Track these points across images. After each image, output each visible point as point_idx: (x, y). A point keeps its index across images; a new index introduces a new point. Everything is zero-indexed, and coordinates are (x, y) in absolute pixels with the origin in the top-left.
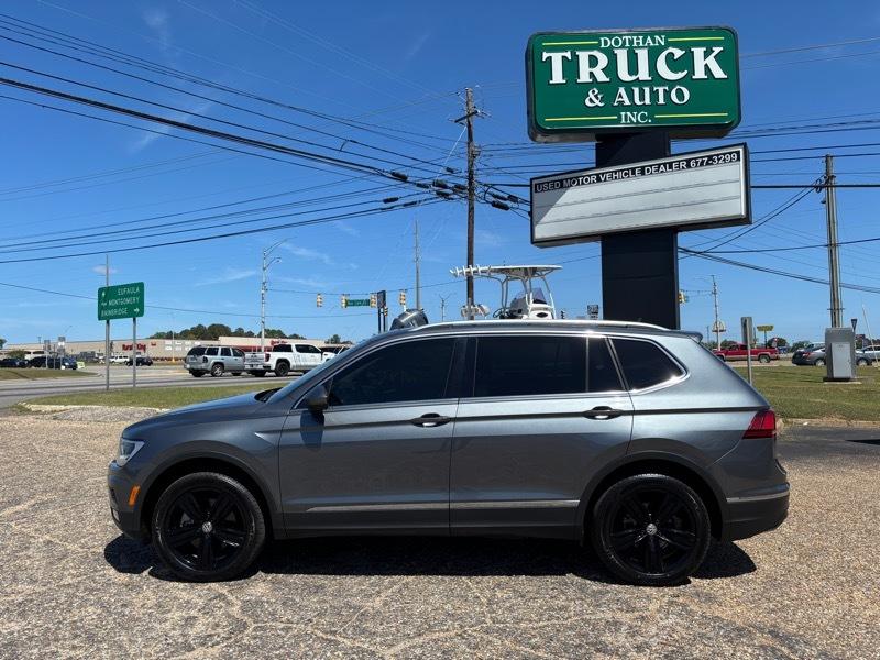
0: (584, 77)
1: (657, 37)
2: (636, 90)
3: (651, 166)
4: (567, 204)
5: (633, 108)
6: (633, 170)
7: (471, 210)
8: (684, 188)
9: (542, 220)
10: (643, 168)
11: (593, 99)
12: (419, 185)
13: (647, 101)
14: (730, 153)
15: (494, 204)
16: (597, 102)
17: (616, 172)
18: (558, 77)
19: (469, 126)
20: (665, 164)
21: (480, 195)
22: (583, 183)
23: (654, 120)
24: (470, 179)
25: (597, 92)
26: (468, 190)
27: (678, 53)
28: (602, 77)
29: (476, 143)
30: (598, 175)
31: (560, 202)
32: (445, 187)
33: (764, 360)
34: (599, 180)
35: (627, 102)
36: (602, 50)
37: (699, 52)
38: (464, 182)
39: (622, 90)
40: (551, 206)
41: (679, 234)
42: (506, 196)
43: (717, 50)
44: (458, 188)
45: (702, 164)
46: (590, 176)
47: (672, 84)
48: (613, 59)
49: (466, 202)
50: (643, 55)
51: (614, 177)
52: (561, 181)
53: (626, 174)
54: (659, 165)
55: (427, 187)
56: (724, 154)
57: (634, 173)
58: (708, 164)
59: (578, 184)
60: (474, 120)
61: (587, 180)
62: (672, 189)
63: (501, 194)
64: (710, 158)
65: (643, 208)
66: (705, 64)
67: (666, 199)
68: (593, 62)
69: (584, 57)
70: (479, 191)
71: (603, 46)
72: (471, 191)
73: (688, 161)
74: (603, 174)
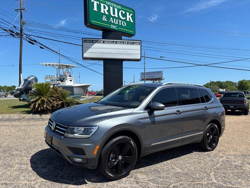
0: (102, 11)
1: (119, 6)
2: (115, 19)
3: (118, 42)
4: (94, 48)
5: (114, 24)
6: (114, 42)
7: (21, 42)
8: (127, 49)
9: (87, 52)
10: (116, 42)
11: (104, 19)
12: (4, 30)
13: (117, 23)
14: (138, 42)
15: (29, 42)
16: (105, 20)
17: (109, 41)
18: (95, 9)
19: (21, 13)
20: (122, 42)
21: (25, 38)
22: (99, 43)
23: (118, 29)
24: (21, 32)
25: (105, 17)
26: (20, 35)
27: (124, 12)
28: (107, 13)
29: (23, 19)
30: (103, 41)
31: (92, 47)
32: (13, 32)
33: (93, 95)
34: (104, 43)
35: (113, 22)
36: (107, 5)
37: (128, 14)
38: (19, 32)
39: (111, 18)
40: (90, 48)
41: (123, 62)
42: (33, 40)
43: (131, 15)
44: (17, 34)
45: (131, 44)
46: (101, 41)
47: (122, 20)
48: (109, 8)
49: (19, 39)
50: (116, 10)
51: (108, 42)
52: (92, 41)
53: (111, 42)
54: (121, 42)
55: (7, 31)
56: (137, 42)
57: (114, 43)
58: (133, 44)
59: (98, 43)
60: (22, 11)
61: (100, 42)
62: (124, 49)
63: (32, 39)
64: (133, 42)
65: (116, 53)
66: (129, 17)
67: (122, 51)
68: (105, 8)
69: (102, 5)
70: (24, 36)
71: (107, 4)
72: (21, 36)
73: (128, 42)
74: (105, 41)
